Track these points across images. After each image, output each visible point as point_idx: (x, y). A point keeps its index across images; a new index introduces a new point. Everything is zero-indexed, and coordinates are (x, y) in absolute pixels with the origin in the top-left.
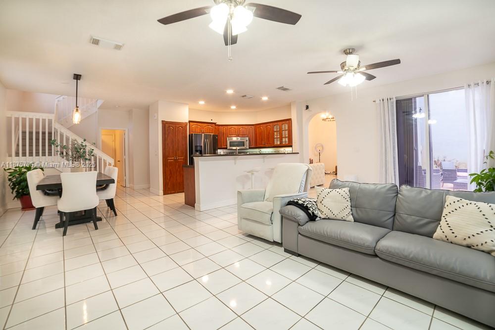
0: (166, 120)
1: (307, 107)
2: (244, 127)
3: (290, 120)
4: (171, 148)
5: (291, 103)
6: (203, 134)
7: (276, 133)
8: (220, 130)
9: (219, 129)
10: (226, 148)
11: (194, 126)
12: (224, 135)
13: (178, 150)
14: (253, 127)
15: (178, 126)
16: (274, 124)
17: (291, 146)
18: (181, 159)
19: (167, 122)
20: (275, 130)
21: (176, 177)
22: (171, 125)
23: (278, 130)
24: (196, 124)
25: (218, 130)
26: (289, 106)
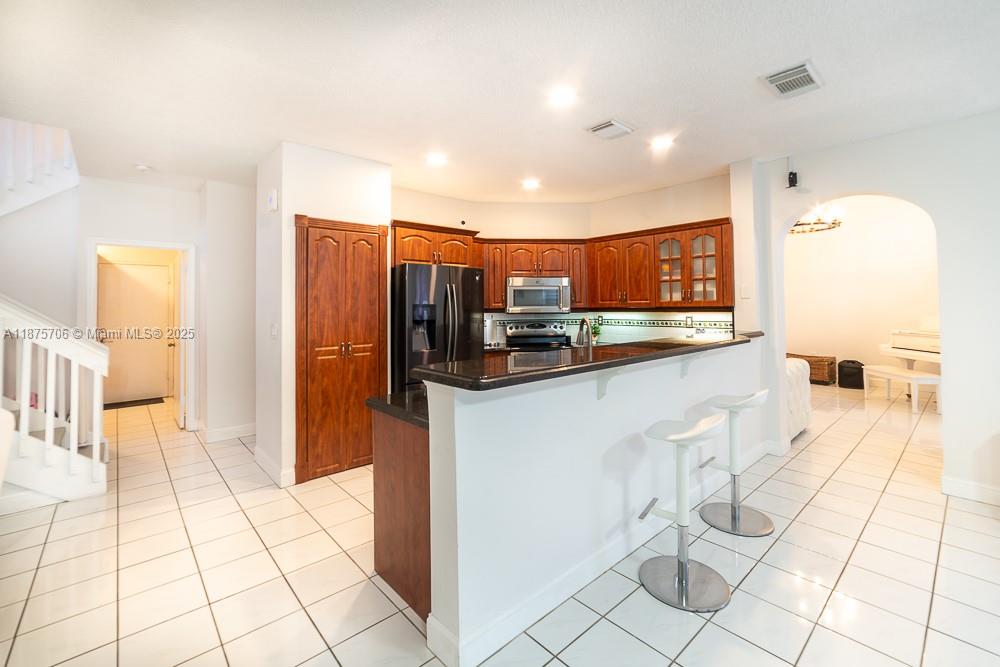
0: (310, 216)
1: (793, 180)
2: (556, 246)
3: (726, 223)
4: (330, 312)
5: (729, 166)
6: (434, 267)
7: (666, 267)
8: (485, 256)
9: (481, 252)
10: (502, 310)
11: (408, 237)
12: (498, 270)
13: (355, 319)
14: (582, 247)
15: (355, 236)
16: (662, 237)
17: (730, 309)
18: (364, 350)
19: (315, 223)
20: (664, 256)
21: (347, 412)
22: (328, 232)
23: (677, 256)
24: (414, 232)
25: (480, 256)
26: (721, 180)
